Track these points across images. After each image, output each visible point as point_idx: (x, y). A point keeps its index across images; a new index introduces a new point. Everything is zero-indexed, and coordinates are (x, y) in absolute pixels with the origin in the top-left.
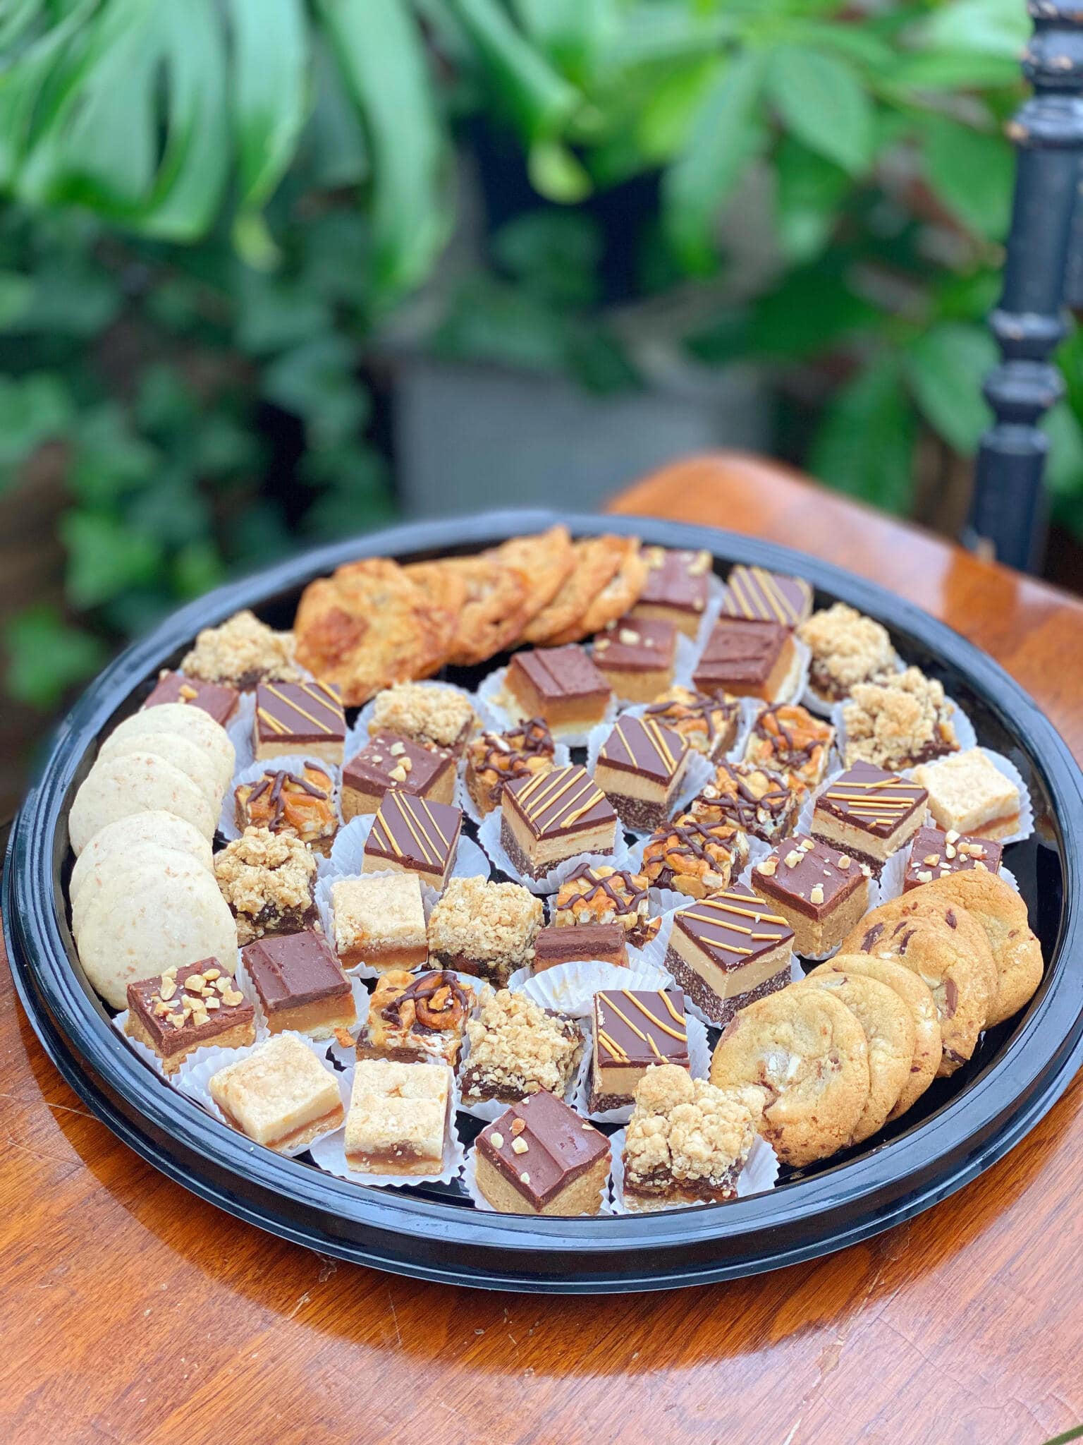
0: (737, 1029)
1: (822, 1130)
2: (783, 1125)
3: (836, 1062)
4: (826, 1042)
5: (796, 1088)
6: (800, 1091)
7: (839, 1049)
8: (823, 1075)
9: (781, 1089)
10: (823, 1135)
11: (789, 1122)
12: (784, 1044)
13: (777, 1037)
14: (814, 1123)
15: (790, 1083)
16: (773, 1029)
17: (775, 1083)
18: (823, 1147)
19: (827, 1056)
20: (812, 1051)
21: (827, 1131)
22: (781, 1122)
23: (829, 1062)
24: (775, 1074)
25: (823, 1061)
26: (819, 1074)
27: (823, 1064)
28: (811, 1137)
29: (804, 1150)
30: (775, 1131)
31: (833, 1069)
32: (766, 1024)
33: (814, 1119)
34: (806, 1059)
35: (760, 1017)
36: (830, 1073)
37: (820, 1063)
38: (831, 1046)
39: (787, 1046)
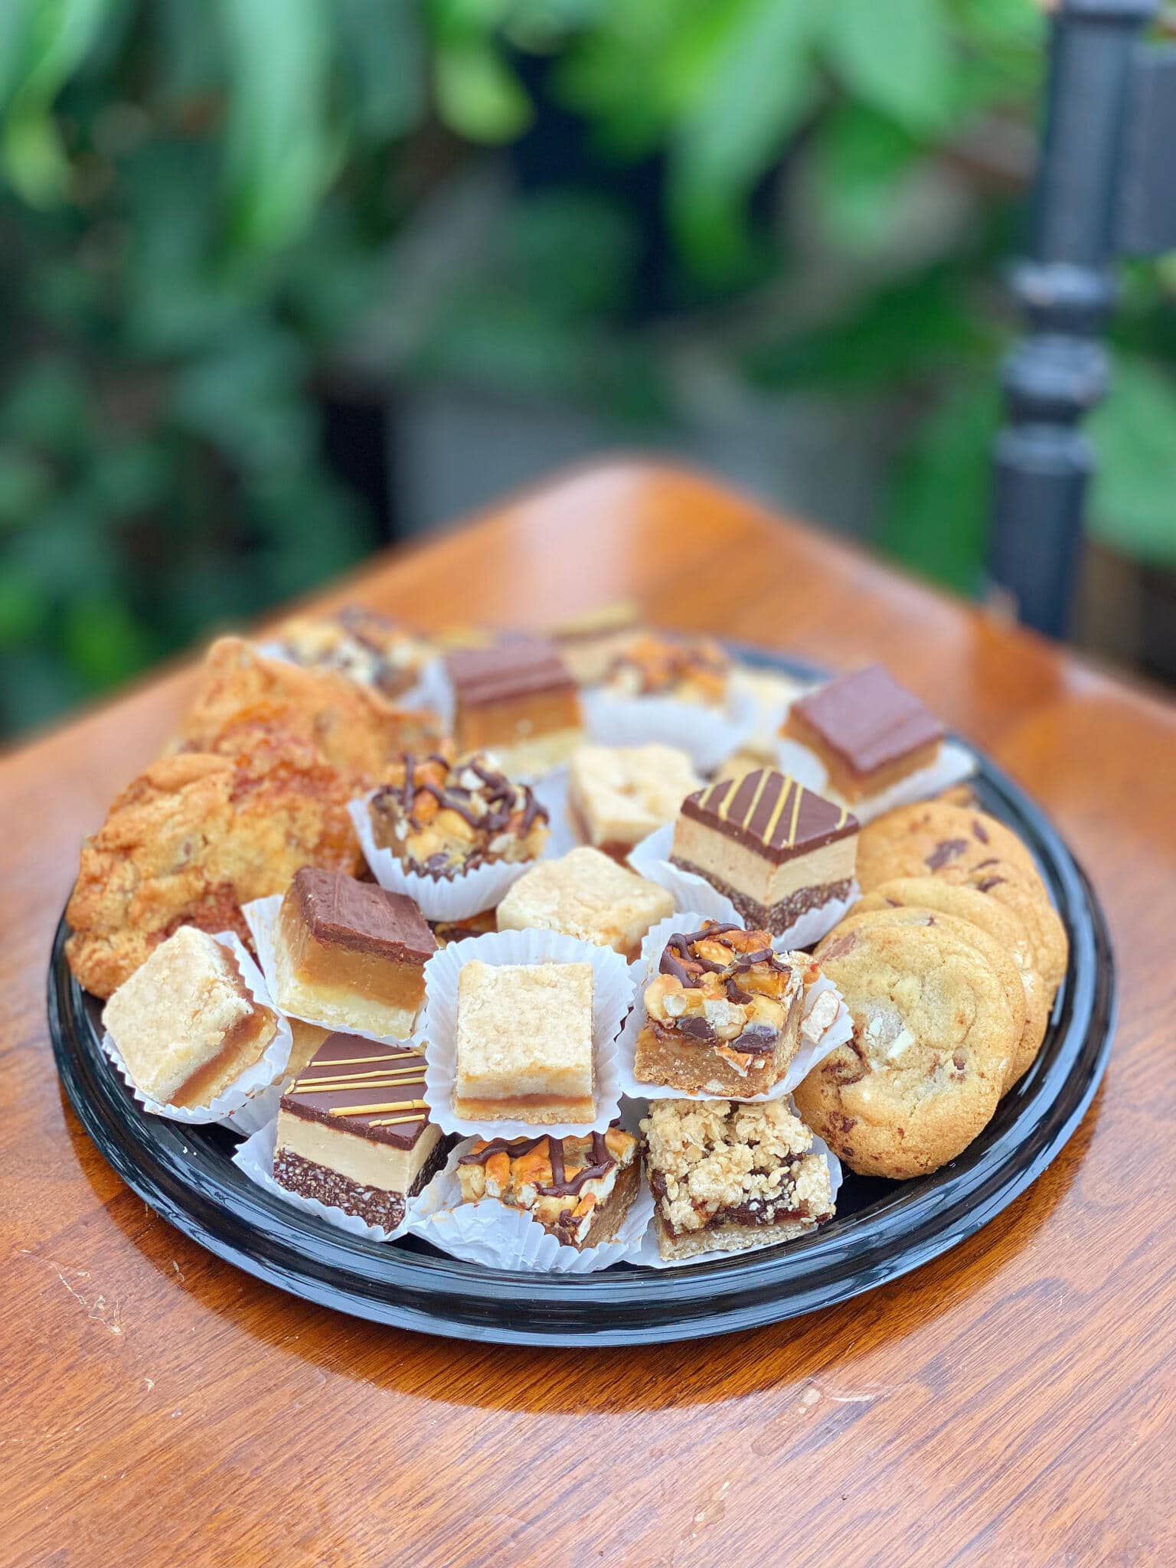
0: (847, 952)
1: (905, 1151)
2: (858, 1119)
3: (960, 1066)
4: (958, 1035)
5: (894, 1075)
6: (897, 1082)
7: (970, 1051)
8: (936, 1076)
9: (874, 1064)
10: (904, 1158)
11: (867, 1120)
12: (901, 1005)
13: (894, 991)
14: (898, 1137)
15: (888, 1063)
16: (895, 978)
17: (870, 1053)
18: (898, 1170)
19: (951, 1053)
20: (935, 1035)
21: (911, 1155)
22: (857, 1112)
23: (951, 1062)
24: (873, 1042)
25: (944, 1057)
26: (932, 1070)
27: (941, 1062)
28: (887, 1153)
29: (872, 1162)
30: (845, 1119)
31: (952, 1076)
32: (889, 967)
33: (901, 1132)
34: (922, 1042)
35: (884, 953)
36: (946, 1080)
37: (938, 1058)
38: (962, 1042)
39: (904, 1010)
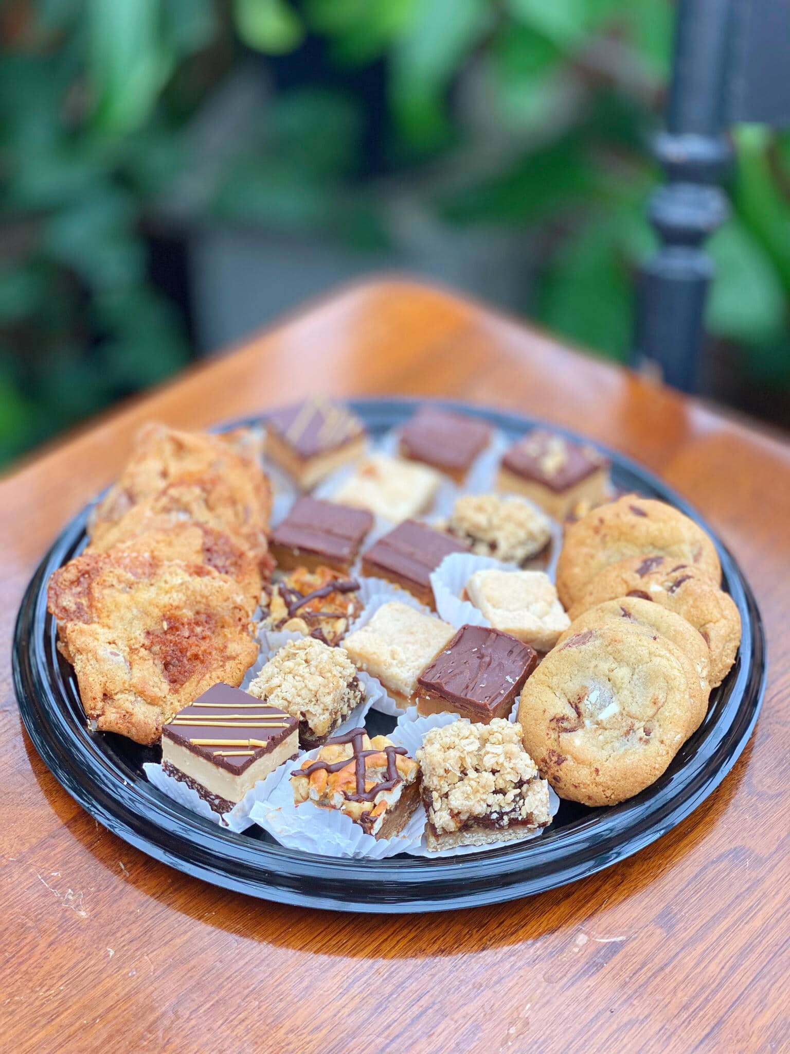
0: (584, 643)
1: (597, 785)
2: (569, 757)
3: (648, 733)
4: (650, 712)
5: (600, 732)
6: (601, 737)
7: (657, 724)
8: (630, 737)
9: (587, 722)
10: (595, 789)
11: (575, 758)
12: (614, 685)
13: (612, 675)
14: (594, 774)
15: (598, 724)
16: (614, 666)
17: (585, 714)
18: (590, 798)
19: (643, 723)
20: (634, 709)
21: (601, 788)
22: (568, 752)
23: (642, 730)
24: (590, 706)
25: (637, 725)
26: (628, 733)
27: (635, 728)
28: (584, 784)
29: (572, 789)
30: (559, 756)
31: (641, 739)
32: (611, 657)
33: (597, 771)
34: (624, 712)
35: (609, 648)
36: (636, 740)
37: (633, 725)
38: (653, 717)
39: (615, 688)
